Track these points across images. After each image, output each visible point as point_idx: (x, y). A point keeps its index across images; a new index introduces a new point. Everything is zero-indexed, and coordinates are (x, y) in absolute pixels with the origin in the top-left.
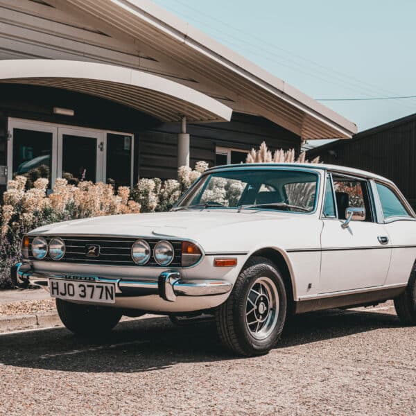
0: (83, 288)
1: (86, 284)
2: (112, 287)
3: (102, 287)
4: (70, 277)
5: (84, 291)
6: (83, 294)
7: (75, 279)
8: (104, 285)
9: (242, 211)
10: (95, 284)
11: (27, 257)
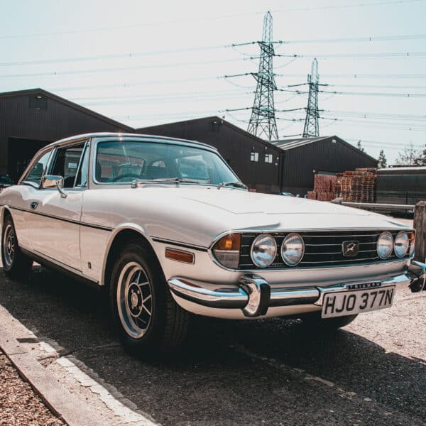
0: (365, 298)
1: (370, 292)
2: (392, 290)
3: (384, 292)
5: (366, 301)
6: (364, 304)
8: (386, 289)
11: (237, 267)
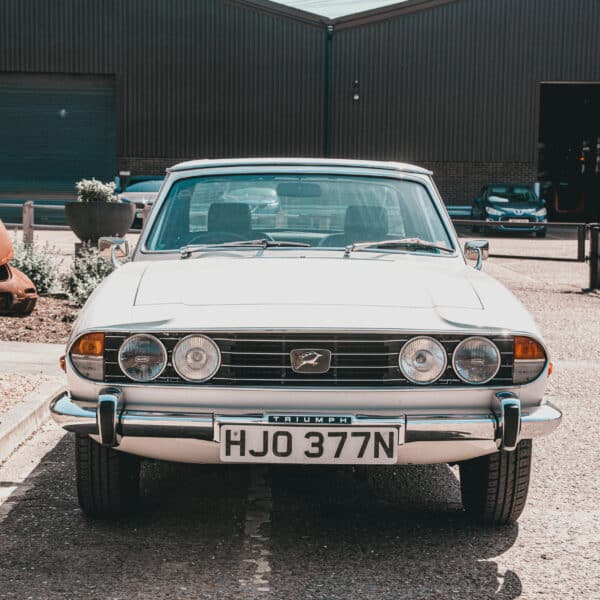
0: (316, 439)
1: (324, 431)
2: (391, 434)
3: (367, 435)
4: (282, 419)
5: (319, 445)
6: (316, 450)
7: (298, 421)
8: (372, 431)
9: (352, 254)
10: (349, 431)
11: (101, 378)
